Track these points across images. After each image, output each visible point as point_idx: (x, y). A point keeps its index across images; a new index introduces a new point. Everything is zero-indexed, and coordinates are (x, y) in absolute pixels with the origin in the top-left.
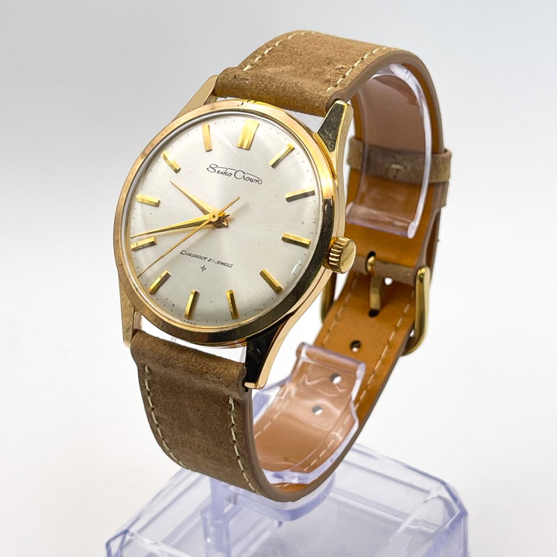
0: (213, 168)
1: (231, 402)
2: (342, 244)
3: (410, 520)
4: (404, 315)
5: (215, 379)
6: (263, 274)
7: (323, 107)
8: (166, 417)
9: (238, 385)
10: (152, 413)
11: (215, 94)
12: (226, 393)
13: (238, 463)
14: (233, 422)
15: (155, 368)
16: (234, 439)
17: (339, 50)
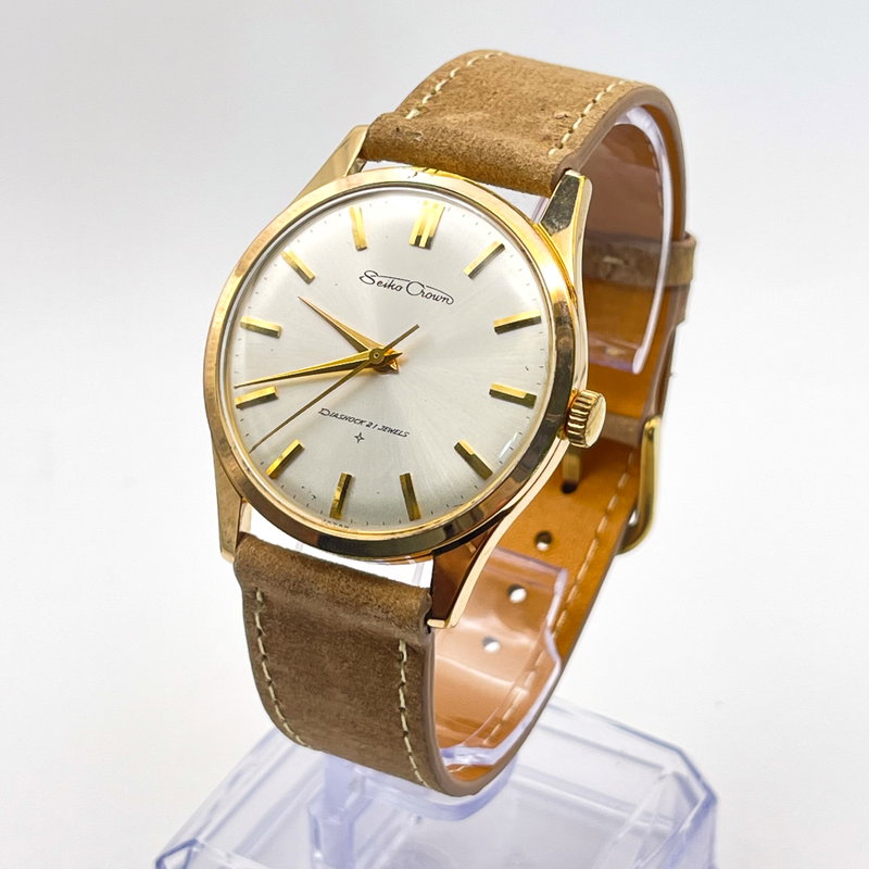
0: (370, 277)
1: (402, 648)
2: (589, 402)
3: (637, 813)
4: (619, 492)
5: (380, 614)
6: (460, 449)
7: (547, 182)
8: (287, 670)
9: (418, 623)
10: (263, 664)
11: (364, 155)
12: (396, 636)
13: (404, 742)
14: (404, 679)
15: (276, 595)
16: (403, 705)
17: (555, 86)
